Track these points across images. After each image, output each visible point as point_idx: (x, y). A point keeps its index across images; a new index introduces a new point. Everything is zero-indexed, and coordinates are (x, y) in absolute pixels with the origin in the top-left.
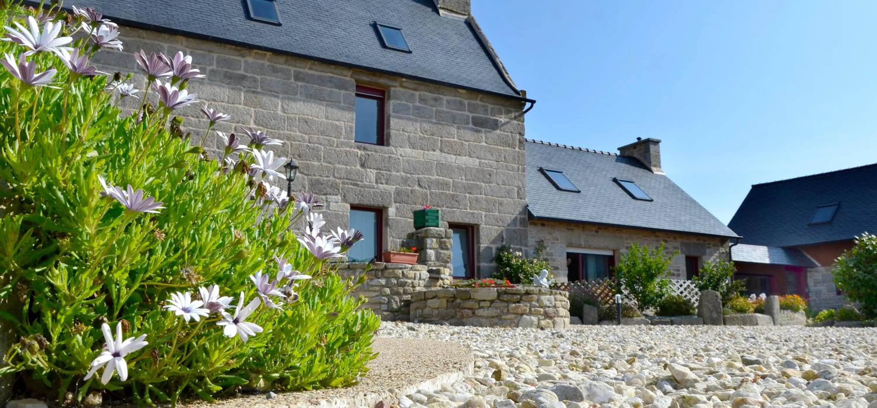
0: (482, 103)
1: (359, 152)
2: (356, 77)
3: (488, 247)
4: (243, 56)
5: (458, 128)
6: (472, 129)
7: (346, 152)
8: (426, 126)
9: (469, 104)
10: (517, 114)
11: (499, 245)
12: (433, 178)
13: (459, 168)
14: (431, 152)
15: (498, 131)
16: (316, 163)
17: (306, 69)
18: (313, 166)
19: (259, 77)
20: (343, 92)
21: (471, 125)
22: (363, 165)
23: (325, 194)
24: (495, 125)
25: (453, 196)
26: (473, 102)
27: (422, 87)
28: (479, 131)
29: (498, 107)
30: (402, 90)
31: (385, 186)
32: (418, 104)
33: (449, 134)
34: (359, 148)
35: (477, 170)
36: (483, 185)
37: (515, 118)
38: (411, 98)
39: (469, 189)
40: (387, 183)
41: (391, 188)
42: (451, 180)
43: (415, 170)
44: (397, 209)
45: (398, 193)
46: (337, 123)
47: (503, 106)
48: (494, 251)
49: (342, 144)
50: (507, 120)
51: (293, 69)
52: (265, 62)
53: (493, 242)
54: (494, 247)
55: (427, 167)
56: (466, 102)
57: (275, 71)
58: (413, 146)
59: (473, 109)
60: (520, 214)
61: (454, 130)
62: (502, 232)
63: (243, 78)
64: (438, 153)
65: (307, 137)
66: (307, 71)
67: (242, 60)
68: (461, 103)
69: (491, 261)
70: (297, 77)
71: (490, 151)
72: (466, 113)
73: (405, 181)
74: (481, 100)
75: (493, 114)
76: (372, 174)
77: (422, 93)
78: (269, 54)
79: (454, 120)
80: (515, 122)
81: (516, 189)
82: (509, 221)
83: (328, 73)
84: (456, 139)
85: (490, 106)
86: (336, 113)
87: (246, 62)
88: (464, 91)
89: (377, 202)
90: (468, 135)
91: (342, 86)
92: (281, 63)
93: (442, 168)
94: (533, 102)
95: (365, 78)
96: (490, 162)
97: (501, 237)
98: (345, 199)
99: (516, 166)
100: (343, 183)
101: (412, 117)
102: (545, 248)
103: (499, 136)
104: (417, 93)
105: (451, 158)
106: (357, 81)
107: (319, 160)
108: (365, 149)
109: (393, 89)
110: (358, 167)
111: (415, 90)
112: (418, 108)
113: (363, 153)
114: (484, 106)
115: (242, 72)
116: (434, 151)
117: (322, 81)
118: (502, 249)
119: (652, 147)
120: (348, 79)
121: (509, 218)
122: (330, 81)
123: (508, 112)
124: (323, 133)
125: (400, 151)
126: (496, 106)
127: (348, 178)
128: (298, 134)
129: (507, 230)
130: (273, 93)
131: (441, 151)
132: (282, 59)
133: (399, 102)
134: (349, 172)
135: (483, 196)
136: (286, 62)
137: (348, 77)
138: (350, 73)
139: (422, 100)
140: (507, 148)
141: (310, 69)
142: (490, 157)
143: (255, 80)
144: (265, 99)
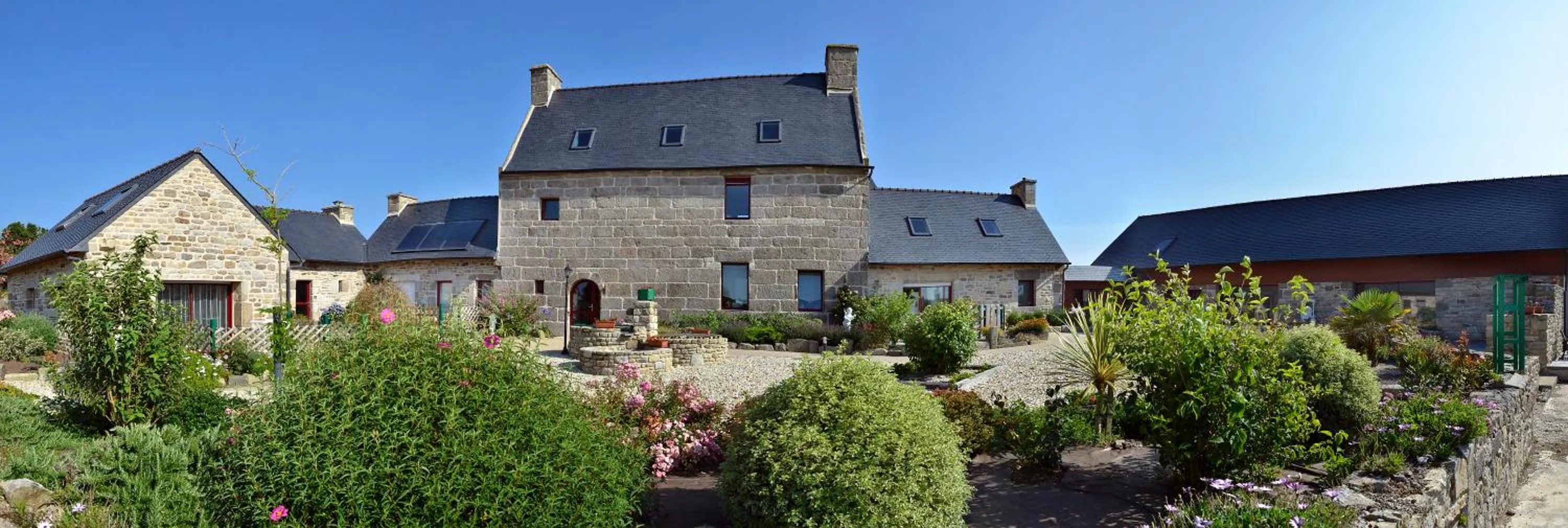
0: (828, 175)
1: (727, 226)
2: (724, 174)
3: (832, 288)
4: (646, 176)
5: (807, 197)
6: (821, 197)
7: (717, 228)
8: (779, 199)
9: (817, 177)
10: (861, 179)
11: (841, 286)
12: (785, 237)
13: (808, 228)
14: (784, 218)
15: (843, 196)
16: (696, 237)
17: (688, 176)
18: (694, 239)
19: (657, 187)
20: (715, 187)
21: (819, 193)
22: (730, 235)
23: (703, 257)
24: (841, 191)
25: (801, 250)
26: (820, 175)
27: (774, 172)
28: (826, 197)
29: (843, 175)
30: (761, 176)
31: (747, 248)
32: (773, 184)
33: (800, 203)
34: (727, 223)
35: (824, 228)
36: (829, 239)
37: (860, 183)
38: (768, 180)
39: (816, 244)
40: (748, 246)
41: (752, 249)
42: (800, 238)
43: (770, 233)
44: (756, 263)
45: (757, 252)
46: (711, 208)
47: (848, 174)
48: (837, 290)
49: (714, 222)
50: (851, 185)
51: (679, 178)
52: (661, 176)
53: (836, 283)
54: (837, 287)
55: (780, 230)
56: (814, 176)
57: (667, 181)
58: (769, 216)
59: (819, 180)
60: (861, 260)
61: (803, 199)
62: (845, 276)
63: (647, 189)
64: (789, 218)
65: (689, 221)
66: (689, 177)
67: (646, 178)
68: (810, 177)
69: (834, 298)
70: (683, 183)
71: (836, 212)
72: (814, 184)
73: (762, 242)
74: (828, 172)
75: (839, 181)
76: (737, 240)
77: (776, 175)
78: (661, 171)
79: (803, 191)
80: (859, 186)
81: (858, 241)
82: (851, 266)
83: (703, 176)
84: (805, 206)
85: (836, 176)
86: (710, 201)
87: (648, 179)
88: (810, 168)
89: (743, 259)
90: (816, 200)
91: (714, 182)
92: (670, 176)
93: (793, 229)
94: (872, 168)
95: (729, 174)
96: (834, 220)
97: (843, 279)
98: (717, 259)
99: (858, 222)
100: (715, 249)
101: (768, 194)
102: (881, 287)
103: (844, 199)
104: (772, 176)
105: (801, 221)
106: (725, 176)
107: (698, 235)
108: (731, 223)
109: (752, 177)
110: (727, 236)
111: (772, 174)
112: (773, 187)
113: (730, 226)
114: (830, 177)
115: (646, 186)
116: (786, 217)
117: (699, 182)
118: (845, 289)
119: (1028, 187)
120: (718, 176)
121: (851, 264)
122: (705, 181)
123: (852, 179)
124: (701, 217)
125: (759, 221)
126: (841, 176)
127: (719, 244)
128: (684, 220)
129: (849, 274)
130: (668, 196)
131: (792, 216)
132: (670, 173)
133: (757, 185)
134: (719, 241)
135: (829, 248)
136: (674, 175)
137: (719, 176)
138: (718, 172)
139: (777, 181)
140: (852, 209)
141: (691, 175)
142: (835, 216)
143: (655, 189)
144: (662, 200)
